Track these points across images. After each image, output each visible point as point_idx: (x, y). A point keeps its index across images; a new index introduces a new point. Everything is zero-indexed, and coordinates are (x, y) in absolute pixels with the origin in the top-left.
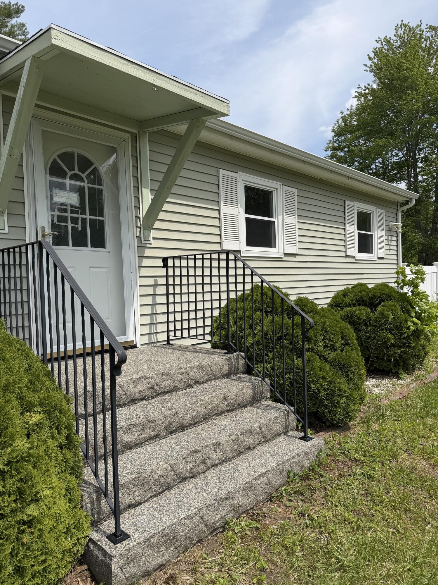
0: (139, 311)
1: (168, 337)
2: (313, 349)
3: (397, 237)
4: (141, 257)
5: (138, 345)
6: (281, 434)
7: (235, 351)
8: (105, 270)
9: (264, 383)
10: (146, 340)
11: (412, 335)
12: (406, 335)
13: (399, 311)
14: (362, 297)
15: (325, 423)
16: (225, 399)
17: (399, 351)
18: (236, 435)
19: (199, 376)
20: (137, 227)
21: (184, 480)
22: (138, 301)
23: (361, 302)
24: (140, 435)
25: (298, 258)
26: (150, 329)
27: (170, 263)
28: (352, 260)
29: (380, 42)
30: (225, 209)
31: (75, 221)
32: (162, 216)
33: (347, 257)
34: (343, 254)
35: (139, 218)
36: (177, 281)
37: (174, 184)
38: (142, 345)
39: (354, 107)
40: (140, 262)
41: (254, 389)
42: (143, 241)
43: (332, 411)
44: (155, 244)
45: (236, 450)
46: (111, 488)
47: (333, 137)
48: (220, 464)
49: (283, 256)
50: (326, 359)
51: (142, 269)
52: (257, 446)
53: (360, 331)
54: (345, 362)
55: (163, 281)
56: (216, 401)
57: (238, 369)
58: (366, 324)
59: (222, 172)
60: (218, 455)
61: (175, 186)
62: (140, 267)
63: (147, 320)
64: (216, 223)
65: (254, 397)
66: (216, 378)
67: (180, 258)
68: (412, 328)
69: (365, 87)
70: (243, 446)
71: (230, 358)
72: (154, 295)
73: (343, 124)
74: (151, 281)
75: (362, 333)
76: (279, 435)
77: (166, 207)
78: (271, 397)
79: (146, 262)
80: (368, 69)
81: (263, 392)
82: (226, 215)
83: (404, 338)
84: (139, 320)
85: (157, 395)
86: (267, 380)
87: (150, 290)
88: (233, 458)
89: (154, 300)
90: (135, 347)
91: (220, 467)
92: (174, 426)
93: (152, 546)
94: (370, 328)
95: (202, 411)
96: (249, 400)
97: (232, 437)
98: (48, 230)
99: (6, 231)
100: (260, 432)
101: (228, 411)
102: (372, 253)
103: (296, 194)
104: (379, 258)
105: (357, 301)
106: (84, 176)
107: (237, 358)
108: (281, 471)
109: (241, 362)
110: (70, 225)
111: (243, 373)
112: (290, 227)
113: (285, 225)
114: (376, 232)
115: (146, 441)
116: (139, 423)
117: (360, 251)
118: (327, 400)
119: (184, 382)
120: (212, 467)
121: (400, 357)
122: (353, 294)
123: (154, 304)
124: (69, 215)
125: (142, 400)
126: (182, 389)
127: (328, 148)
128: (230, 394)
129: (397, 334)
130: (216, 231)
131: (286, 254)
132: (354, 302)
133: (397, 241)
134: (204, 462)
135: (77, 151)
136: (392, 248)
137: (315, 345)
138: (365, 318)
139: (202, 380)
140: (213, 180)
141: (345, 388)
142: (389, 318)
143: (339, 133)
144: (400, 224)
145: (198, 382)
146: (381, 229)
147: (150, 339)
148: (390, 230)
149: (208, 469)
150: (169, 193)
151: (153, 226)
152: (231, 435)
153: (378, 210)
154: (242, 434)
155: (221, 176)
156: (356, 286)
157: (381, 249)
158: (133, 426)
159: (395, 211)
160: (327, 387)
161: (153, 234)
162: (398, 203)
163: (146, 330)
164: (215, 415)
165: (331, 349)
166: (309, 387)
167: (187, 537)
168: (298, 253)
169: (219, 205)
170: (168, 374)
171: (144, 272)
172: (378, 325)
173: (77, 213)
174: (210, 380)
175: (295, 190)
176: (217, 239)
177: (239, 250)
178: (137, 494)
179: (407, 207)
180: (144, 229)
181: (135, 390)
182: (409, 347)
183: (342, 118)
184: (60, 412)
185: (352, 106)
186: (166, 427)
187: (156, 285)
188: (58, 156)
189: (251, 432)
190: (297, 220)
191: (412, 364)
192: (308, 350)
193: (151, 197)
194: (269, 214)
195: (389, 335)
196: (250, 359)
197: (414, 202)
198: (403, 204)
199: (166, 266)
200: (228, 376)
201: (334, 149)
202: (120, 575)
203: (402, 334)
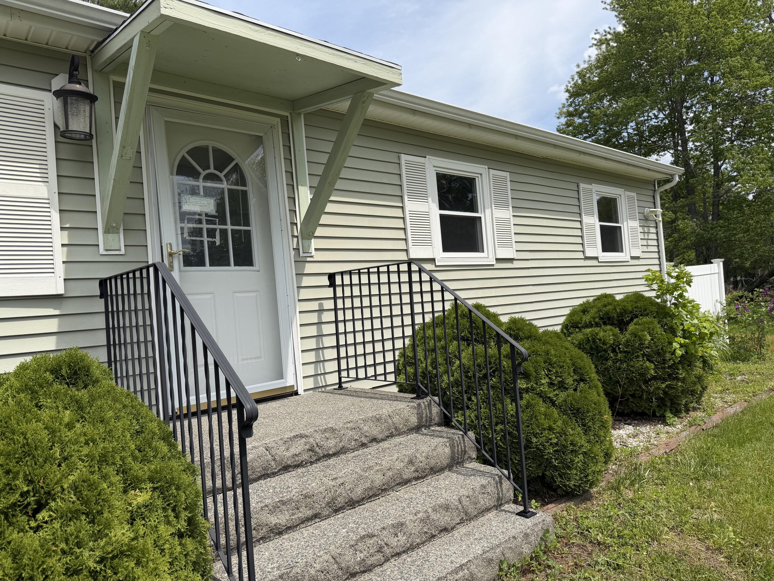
0: (299, 345)
1: (340, 378)
2: (533, 389)
3: (656, 227)
4: (300, 275)
5: (300, 391)
6: (491, 509)
7: (427, 395)
8: (254, 294)
9: (466, 439)
10: (310, 383)
11: (680, 362)
12: (671, 362)
13: (659, 330)
14: (607, 313)
15: (555, 491)
16: (411, 462)
17: (664, 386)
18: (426, 511)
19: (376, 432)
20: (293, 236)
21: (354, 575)
22: (297, 332)
23: (606, 319)
24: (293, 514)
25: (516, 264)
26: (316, 369)
27: (338, 280)
28: (595, 263)
30: (411, 205)
31: (211, 233)
32: (324, 220)
33: (587, 258)
34: (581, 255)
35: (296, 224)
36: (348, 303)
37: (337, 177)
38: (305, 390)
39: (593, 58)
40: (299, 281)
41: (452, 446)
42: (301, 254)
43: (565, 474)
44: (318, 256)
45: (426, 533)
47: (567, 99)
48: (404, 552)
49: (494, 263)
50: (553, 403)
51: (302, 290)
52: (458, 526)
53: (607, 360)
54: (580, 406)
56: (399, 465)
57: (431, 420)
58: (614, 351)
59: (404, 157)
60: (401, 541)
61: (339, 181)
62: (299, 287)
63: (311, 357)
64: (399, 224)
65: (452, 458)
66: (400, 434)
67: (350, 273)
68: (679, 353)
69: (605, 32)
70: (436, 527)
71: (419, 405)
72: (320, 323)
73: (580, 82)
74: (315, 306)
75: (610, 363)
76: (488, 510)
77: (330, 208)
78: (478, 458)
79: (306, 281)
80: (608, 7)
81: (465, 451)
82: (413, 212)
83: (669, 367)
84: (301, 358)
85: (318, 460)
86: (471, 434)
87: (314, 318)
88: (423, 543)
89: (319, 330)
90: (296, 393)
91: (404, 556)
92: (341, 501)
94: (619, 355)
95: (379, 480)
96: (445, 462)
97: (420, 515)
98: (177, 247)
99: (123, 252)
100: (460, 507)
101: (417, 479)
102: (622, 252)
103: (509, 179)
104: (632, 258)
105: (601, 318)
106: (222, 175)
107: (429, 405)
108: (490, 561)
109: (435, 410)
110: (206, 239)
111: (439, 425)
112: (502, 224)
113: (495, 221)
114: (625, 223)
115: (303, 522)
116: (290, 500)
117: (605, 249)
118: (556, 459)
119: (356, 440)
120: (392, 556)
121: (665, 393)
122: (595, 310)
123: (320, 336)
124: (205, 226)
125: (297, 466)
126: (354, 450)
127: (561, 113)
128: (418, 455)
129: (658, 362)
130: (401, 234)
131: (498, 260)
132: (597, 320)
133: (657, 233)
134: (380, 550)
135: (211, 144)
136: (651, 243)
137: (537, 384)
138: (612, 342)
139: (380, 436)
140: (392, 168)
141: (582, 441)
142: (645, 340)
143: (575, 92)
144: (660, 210)
145: (374, 440)
146: (632, 218)
147: (316, 382)
148: (645, 219)
149: (387, 560)
150: (332, 190)
151: (313, 234)
152: (419, 512)
153: (628, 193)
154: (434, 510)
155: (403, 162)
156: (599, 298)
157: (635, 245)
158: (284, 503)
159: (651, 193)
160: (555, 441)
161: (314, 243)
162: (654, 182)
163: (311, 370)
164: (398, 484)
165: (559, 388)
166: (529, 441)
168: (516, 257)
169: (402, 201)
170: (333, 430)
171: (305, 294)
172: (631, 351)
173: (214, 223)
174: (391, 436)
175: (507, 175)
176: (401, 245)
177: (432, 257)
179: (668, 186)
180: (302, 239)
181: (288, 454)
182: (677, 379)
183: (578, 73)
184: (178, 488)
185: (590, 57)
186: (328, 503)
187: (321, 311)
188: (188, 153)
189: (447, 508)
190: (512, 214)
191: (684, 402)
192: (527, 390)
193: (310, 196)
194: (473, 207)
195: (648, 363)
196: (446, 405)
197: (677, 179)
198: (662, 182)
199: (332, 284)
200: (418, 430)
201: (569, 114)
203: (665, 361)
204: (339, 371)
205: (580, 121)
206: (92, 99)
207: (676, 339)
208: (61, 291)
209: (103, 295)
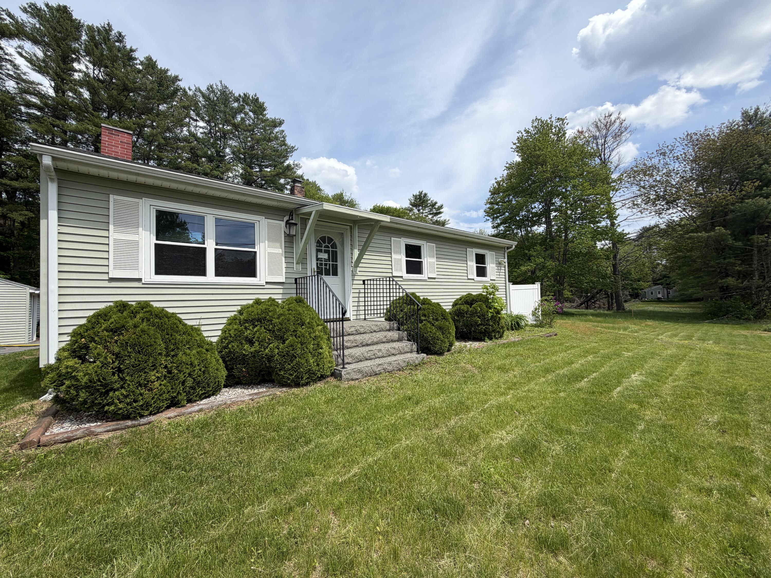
0: (352, 304)
1: (365, 317)
3: (504, 267)
4: (353, 280)
5: (351, 320)
7: (392, 321)
8: (338, 286)
9: (404, 334)
10: (355, 317)
13: (484, 306)
14: (468, 300)
16: (385, 337)
17: (484, 327)
19: (375, 329)
20: (352, 266)
21: (367, 359)
22: (351, 300)
23: (467, 303)
25: (436, 280)
26: (357, 313)
27: (366, 282)
28: (473, 281)
30: (394, 256)
31: (326, 265)
32: (363, 261)
33: (468, 279)
34: (466, 278)
35: (353, 262)
36: (369, 291)
37: (369, 246)
38: (353, 320)
40: (353, 282)
41: (399, 335)
42: (354, 273)
43: (434, 346)
44: (360, 274)
45: (388, 354)
46: (342, 355)
47: (490, 196)
48: (381, 357)
49: (427, 279)
50: (433, 325)
52: (398, 354)
55: (363, 291)
56: (382, 337)
57: (394, 328)
59: (392, 238)
60: (380, 354)
62: (353, 284)
63: (355, 308)
64: (390, 263)
65: (399, 338)
66: (383, 331)
67: (370, 280)
68: (490, 315)
70: (391, 353)
71: (391, 324)
72: (359, 297)
73: (497, 187)
74: (357, 291)
76: (408, 352)
77: (365, 257)
78: (408, 340)
79: (355, 282)
81: (403, 337)
82: (395, 259)
83: (486, 321)
84: (352, 308)
85: (358, 334)
86: (406, 333)
87: (357, 295)
88: (387, 356)
89: (359, 299)
92: (364, 343)
93: (354, 372)
95: (375, 340)
96: (396, 339)
97: (386, 348)
98: (316, 270)
99: (301, 270)
100: (399, 350)
101: (387, 342)
102: (486, 277)
104: (491, 280)
106: (329, 246)
107: (394, 323)
108: (405, 361)
109: (395, 325)
110: (324, 267)
111: (396, 329)
112: (431, 264)
113: (428, 263)
114: (489, 265)
115: (355, 347)
117: (478, 275)
118: (432, 341)
119: (370, 331)
120: (378, 358)
121: (485, 330)
122: (464, 299)
123: (359, 302)
124: (323, 262)
125: (352, 335)
126: (369, 333)
127: (487, 203)
128: (389, 337)
129: (482, 319)
130: (390, 267)
131: (429, 278)
132: (464, 303)
133: (505, 270)
134: (374, 355)
135: (327, 235)
136: (501, 274)
138: (466, 311)
139: (377, 331)
140: (388, 242)
142: (478, 310)
143: (494, 192)
144: (506, 260)
145: (375, 331)
146: (492, 263)
147: (357, 317)
148: (499, 264)
150: (366, 250)
151: (358, 266)
153: (490, 252)
154: (390, 348)
155: (392, 240)
157: (493, 275)
159: (503, 252)
160: (432, 336)
161: (359, 269)
162: (505, 248)
163: (355, 313)
164: (381, 343)
166: (424, 335)
167: (366, 373)
168: (436, 277)
169: (391, 255)
170: (363, 326)
171: (354, 286)
172: (474, 314)
173: (327, 262)
174: (380, 331)
175: (434, 245)
176: (390, 271)
177: (402, 276)
178: (350, 360)
179: (510, 250)
180: (355, 267)
181: (350, 332)
182: (490, 325)
183: (496, 182)
185: (503, 174)
186: (361, 344)
187: (359, 293)
188: (320, 238)
189: (394, 348)
190: (436, 260)
191: (493, 335)
192: (425, 320)
193: (358, 253)
194: (419, 257)
195: (478, 319)
196: (399, 324)
197: (514, 247)
198: (508, 248)
199: (364, 284)
200: (389, 330)
201: (491, 203)
202: (344, 377)
203: (485, 318)
204: (365, 314)
205: (497, 207)
206: (296, 224)
207: (490, 311)
208: (284, 281)
209: (296, 283)
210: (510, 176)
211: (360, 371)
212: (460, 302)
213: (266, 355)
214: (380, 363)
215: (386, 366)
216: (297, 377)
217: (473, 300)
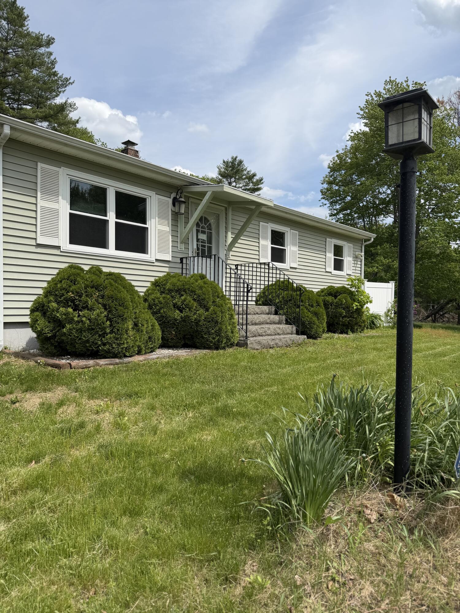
0: (224, 288)
3: (361, 262)
7: (269, 305)
9: (283, 318)
11: (355, 312)
12: (352, 311)
13: (349, 299)
14: (331, 292)
16: (269, 318)
17: (348, 320)
19: (258, 311)
20: (225, 250)
21: (259, 335)
23: (330, 294)
25: (297, 270)
27: (239, 268)
28: (329, 274)
29: (370, 95)
30: (261, 242)
31: (204, 246)
32: (237, 245)
33: (327, 272)
34: (324, 270)
35: (226, 246)
39: (349, 147)
41: (279, 318)
42: (227, 256)
43: (311, 330)
44: (232, 258)
47: (329, 172)
49: (289, 268)
50: (309, 310)
53: (328, 308)
56: (266, 318)
57: (272, 312)
58: (331, 305)
59: (261, 223)
60: (269, 332)
61: (245, 232)
64: (257, 249)
66: (264, 314)
67: (245, 266)
68: (355, 308)
71: (269, 308)
72: (231, 282)
73: (338, 161)
75: (329, 310)
76: (289, 334)
77: (239, 241)
78: (286, 323)
81: (282, 321)
82: (262, 245)
83: (351, 313)
86: (284, 316)
87: (229, 279)
89: (231, 284)
92: (253, 322)
93: (256, 343)
94: (333, 307)
95: (262, 320)
96: (277, 321)
98: (196, 251)
99: (184, 250)
101: (270, 324)
102: (343, 271)
103: (298, 234)
104: (347, 275)
105: (328, 294)
106: (206, 226)
107: (272, 308)
108: (291, 340)
109: (273, 310)
110: (201, 248)
111: (274, 315)
112: (294, 252)
113: (291, 251)
114: (346, 258)
117: (335, 269)
118: (308, 326)
121: (349, 323)
122: (326, 291)
124: (201, 243)
126: (252, 314)
127: (325, 181)
130: (257, 253)
131: (291, 268)
133: (361, 265)
134: (264, 332)
135: (204, 216)
136: (357, 269)
137: (305, 304)
138: (331, 302)
139: (259, 313)
140: (258, 228)
141: (317, 322)
142: (343, 302)
143: (334, 168)
144: (363, 254)
145: (257, 313)
146: (349, 256)
148: (356, 258)
150: (242, 235)
151: (232, 250)
153: (348, 244)
155: (261, 225)
156: (329, 287)
157: (349, 269)
159: (360, 245)
160: (309, 320)
161: (231, 253)
162: (362, 240)
165: (311, 306)
166: (301, 320)
167: (264, 345)
168: (298, 267)
169: (259, 240)
171: (227, 271)
172: (338, 306)
174: (261, 314)
175: (297, 232)
176: (257, 257)
177: (267, 263)
179: (368, 243)
180: (228, 251)
182: (353, 318)
183: (337, 156)
185: (346, 146)
189: (279, 328)
190: (298, 249)
191: (356, 328)
193: (232, 236)
194: (283, 245)
195: (343, 311)
196: (276, 309)
197: (373, 239)
198: (366, 241)
199: (237, 269)
200: (268, 314)
201: (330, 183)
202: (249, 346)
203: (349, 311)
205: (337, 188)
206: (185, 202)
207: (355, 303)
208: (171, 260)
209: (182, 262)
210: (355, 149)
211: (259, 343)
212: (323, 294)
213: (195, 320)
214: (273, 338)
215: (277, 341)
216: (218, 341)
217: (337, 292)
